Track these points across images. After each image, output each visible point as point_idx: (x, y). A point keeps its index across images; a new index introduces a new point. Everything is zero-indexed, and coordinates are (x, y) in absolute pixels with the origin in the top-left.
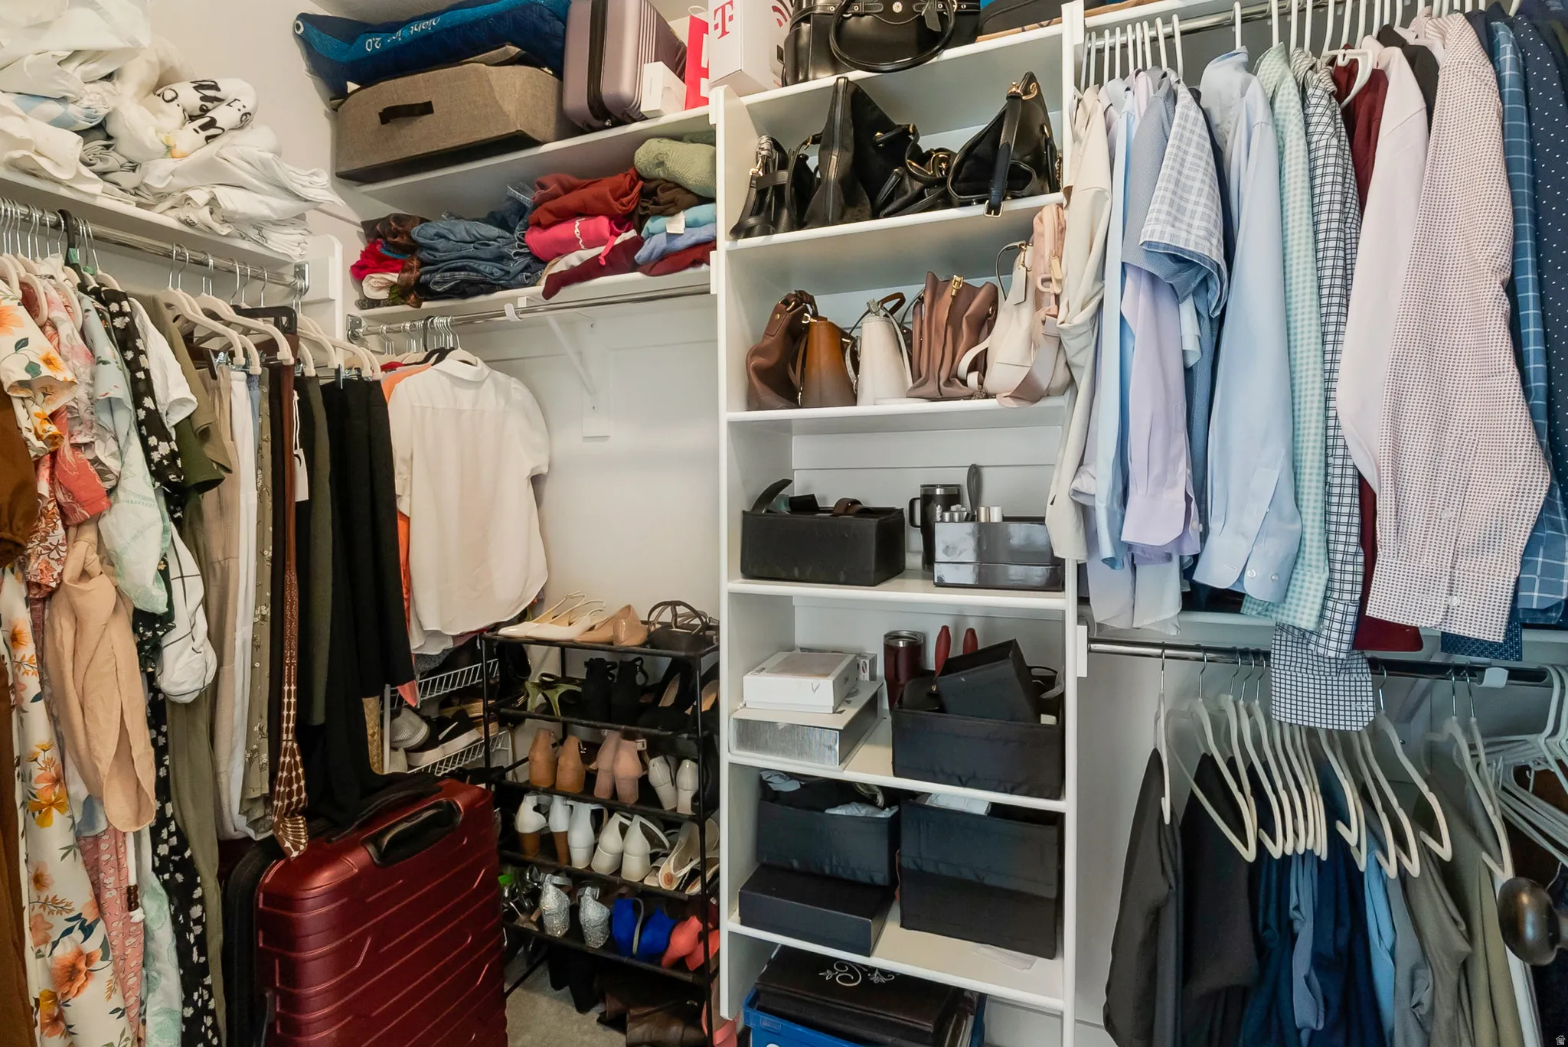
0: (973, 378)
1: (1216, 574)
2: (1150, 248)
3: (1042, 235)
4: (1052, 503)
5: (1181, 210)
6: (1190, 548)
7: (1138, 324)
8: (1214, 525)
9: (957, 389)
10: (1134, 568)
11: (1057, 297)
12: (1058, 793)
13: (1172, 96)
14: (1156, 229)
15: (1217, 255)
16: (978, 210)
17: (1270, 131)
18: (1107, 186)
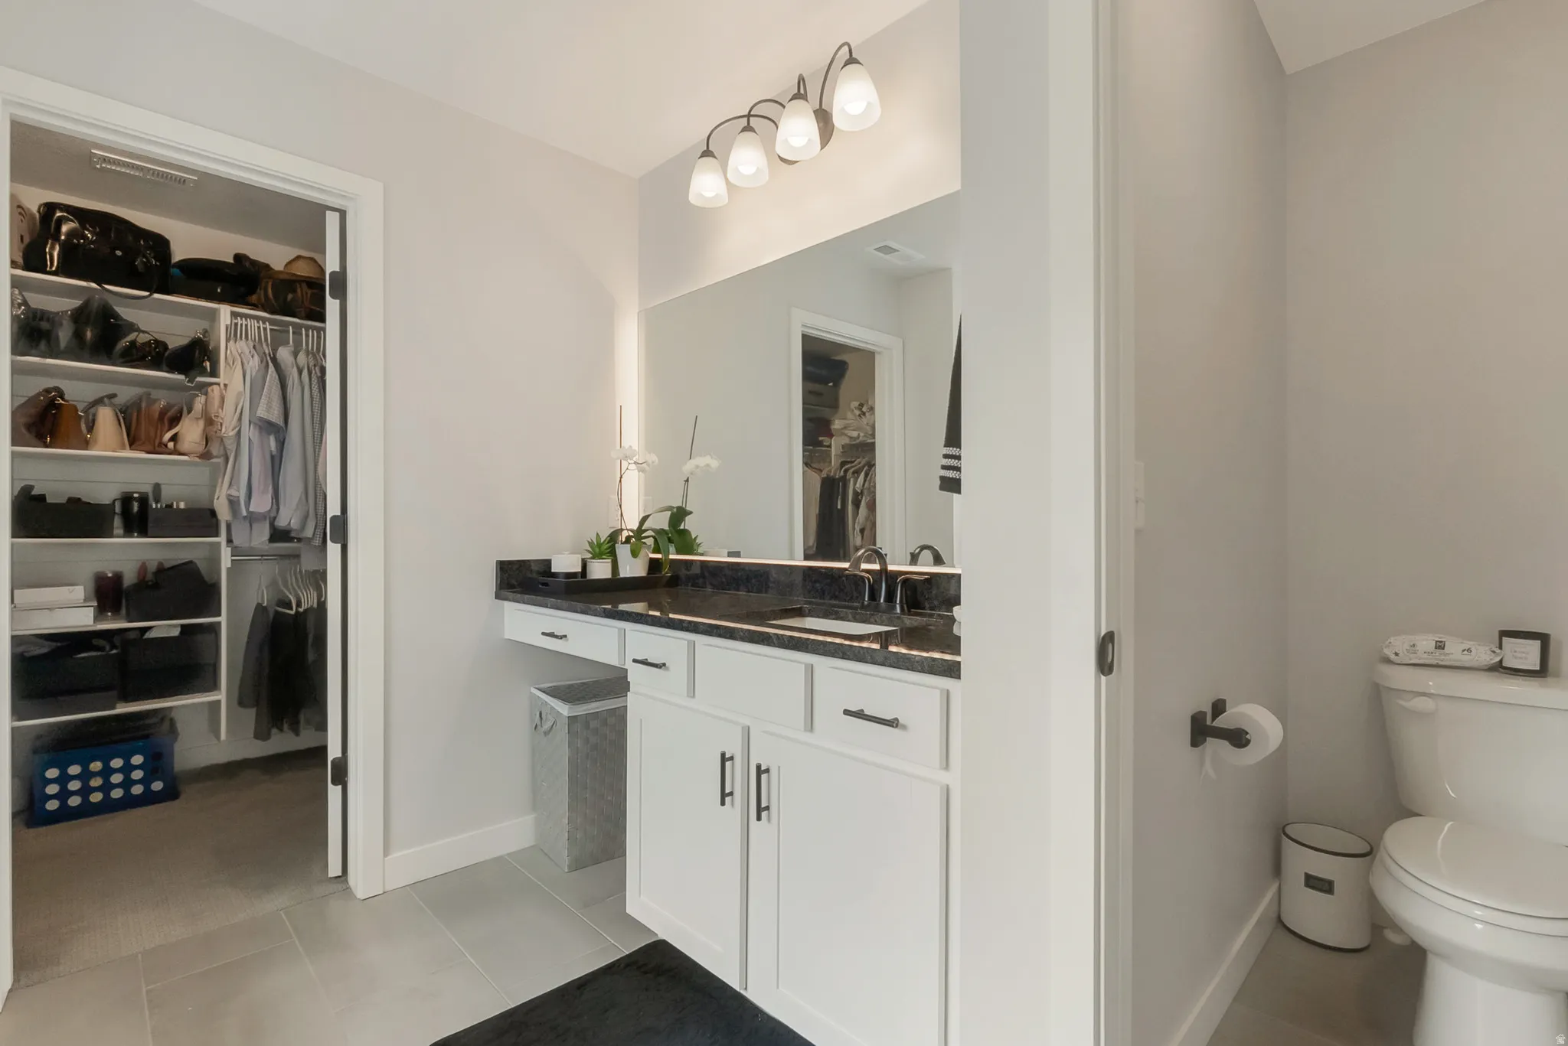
0: (171, 445)
1: (282, 522)
2: (261, 419)
3: (214, 398)
4: (218, 499)
5: (270, 407)
6: (273, 514)
7: (256, 440)
8: (281, 507)
9: (163, 449)
10: (251, 525)
11: (221, 424)
12: (219, 615)
13: (267, 366)
14: (261, 412)
15: (281, 423)
16: (182, 377)
17: (300, 387)
18: (242, 389)
